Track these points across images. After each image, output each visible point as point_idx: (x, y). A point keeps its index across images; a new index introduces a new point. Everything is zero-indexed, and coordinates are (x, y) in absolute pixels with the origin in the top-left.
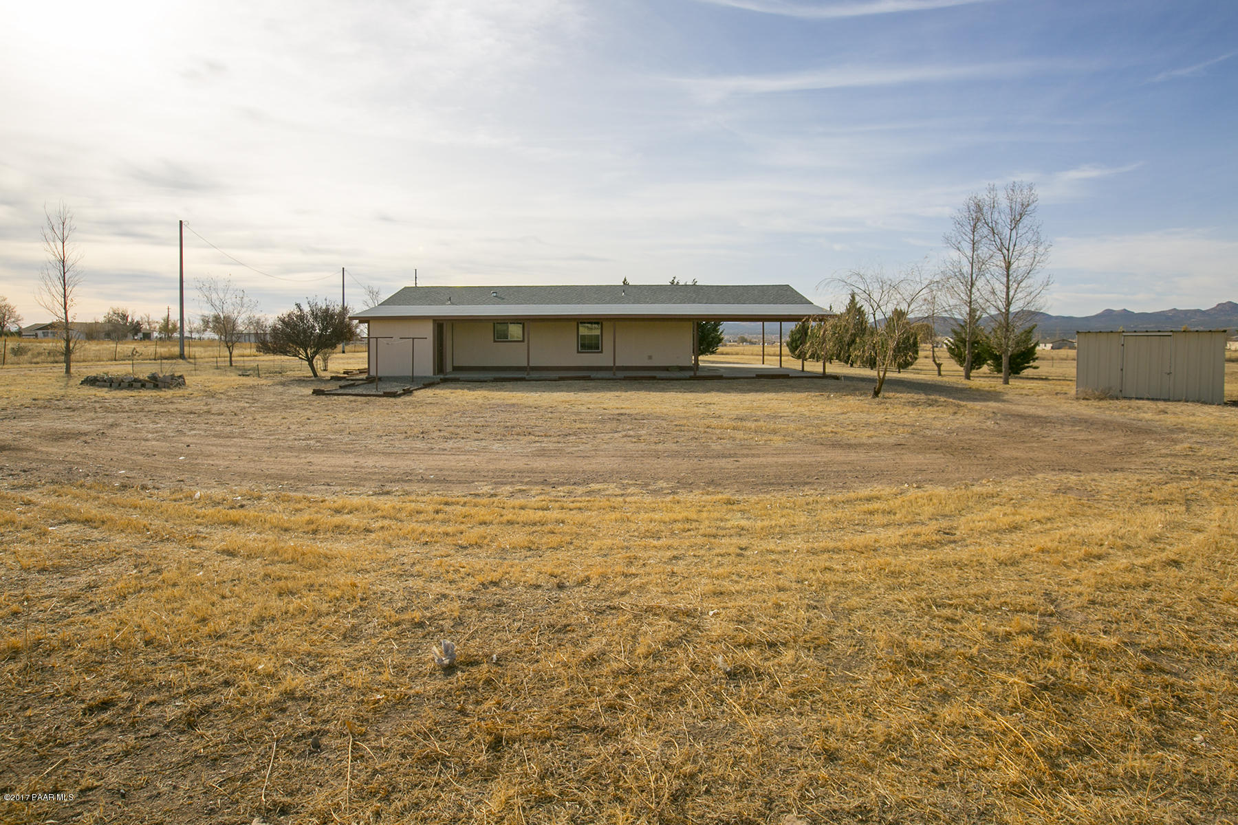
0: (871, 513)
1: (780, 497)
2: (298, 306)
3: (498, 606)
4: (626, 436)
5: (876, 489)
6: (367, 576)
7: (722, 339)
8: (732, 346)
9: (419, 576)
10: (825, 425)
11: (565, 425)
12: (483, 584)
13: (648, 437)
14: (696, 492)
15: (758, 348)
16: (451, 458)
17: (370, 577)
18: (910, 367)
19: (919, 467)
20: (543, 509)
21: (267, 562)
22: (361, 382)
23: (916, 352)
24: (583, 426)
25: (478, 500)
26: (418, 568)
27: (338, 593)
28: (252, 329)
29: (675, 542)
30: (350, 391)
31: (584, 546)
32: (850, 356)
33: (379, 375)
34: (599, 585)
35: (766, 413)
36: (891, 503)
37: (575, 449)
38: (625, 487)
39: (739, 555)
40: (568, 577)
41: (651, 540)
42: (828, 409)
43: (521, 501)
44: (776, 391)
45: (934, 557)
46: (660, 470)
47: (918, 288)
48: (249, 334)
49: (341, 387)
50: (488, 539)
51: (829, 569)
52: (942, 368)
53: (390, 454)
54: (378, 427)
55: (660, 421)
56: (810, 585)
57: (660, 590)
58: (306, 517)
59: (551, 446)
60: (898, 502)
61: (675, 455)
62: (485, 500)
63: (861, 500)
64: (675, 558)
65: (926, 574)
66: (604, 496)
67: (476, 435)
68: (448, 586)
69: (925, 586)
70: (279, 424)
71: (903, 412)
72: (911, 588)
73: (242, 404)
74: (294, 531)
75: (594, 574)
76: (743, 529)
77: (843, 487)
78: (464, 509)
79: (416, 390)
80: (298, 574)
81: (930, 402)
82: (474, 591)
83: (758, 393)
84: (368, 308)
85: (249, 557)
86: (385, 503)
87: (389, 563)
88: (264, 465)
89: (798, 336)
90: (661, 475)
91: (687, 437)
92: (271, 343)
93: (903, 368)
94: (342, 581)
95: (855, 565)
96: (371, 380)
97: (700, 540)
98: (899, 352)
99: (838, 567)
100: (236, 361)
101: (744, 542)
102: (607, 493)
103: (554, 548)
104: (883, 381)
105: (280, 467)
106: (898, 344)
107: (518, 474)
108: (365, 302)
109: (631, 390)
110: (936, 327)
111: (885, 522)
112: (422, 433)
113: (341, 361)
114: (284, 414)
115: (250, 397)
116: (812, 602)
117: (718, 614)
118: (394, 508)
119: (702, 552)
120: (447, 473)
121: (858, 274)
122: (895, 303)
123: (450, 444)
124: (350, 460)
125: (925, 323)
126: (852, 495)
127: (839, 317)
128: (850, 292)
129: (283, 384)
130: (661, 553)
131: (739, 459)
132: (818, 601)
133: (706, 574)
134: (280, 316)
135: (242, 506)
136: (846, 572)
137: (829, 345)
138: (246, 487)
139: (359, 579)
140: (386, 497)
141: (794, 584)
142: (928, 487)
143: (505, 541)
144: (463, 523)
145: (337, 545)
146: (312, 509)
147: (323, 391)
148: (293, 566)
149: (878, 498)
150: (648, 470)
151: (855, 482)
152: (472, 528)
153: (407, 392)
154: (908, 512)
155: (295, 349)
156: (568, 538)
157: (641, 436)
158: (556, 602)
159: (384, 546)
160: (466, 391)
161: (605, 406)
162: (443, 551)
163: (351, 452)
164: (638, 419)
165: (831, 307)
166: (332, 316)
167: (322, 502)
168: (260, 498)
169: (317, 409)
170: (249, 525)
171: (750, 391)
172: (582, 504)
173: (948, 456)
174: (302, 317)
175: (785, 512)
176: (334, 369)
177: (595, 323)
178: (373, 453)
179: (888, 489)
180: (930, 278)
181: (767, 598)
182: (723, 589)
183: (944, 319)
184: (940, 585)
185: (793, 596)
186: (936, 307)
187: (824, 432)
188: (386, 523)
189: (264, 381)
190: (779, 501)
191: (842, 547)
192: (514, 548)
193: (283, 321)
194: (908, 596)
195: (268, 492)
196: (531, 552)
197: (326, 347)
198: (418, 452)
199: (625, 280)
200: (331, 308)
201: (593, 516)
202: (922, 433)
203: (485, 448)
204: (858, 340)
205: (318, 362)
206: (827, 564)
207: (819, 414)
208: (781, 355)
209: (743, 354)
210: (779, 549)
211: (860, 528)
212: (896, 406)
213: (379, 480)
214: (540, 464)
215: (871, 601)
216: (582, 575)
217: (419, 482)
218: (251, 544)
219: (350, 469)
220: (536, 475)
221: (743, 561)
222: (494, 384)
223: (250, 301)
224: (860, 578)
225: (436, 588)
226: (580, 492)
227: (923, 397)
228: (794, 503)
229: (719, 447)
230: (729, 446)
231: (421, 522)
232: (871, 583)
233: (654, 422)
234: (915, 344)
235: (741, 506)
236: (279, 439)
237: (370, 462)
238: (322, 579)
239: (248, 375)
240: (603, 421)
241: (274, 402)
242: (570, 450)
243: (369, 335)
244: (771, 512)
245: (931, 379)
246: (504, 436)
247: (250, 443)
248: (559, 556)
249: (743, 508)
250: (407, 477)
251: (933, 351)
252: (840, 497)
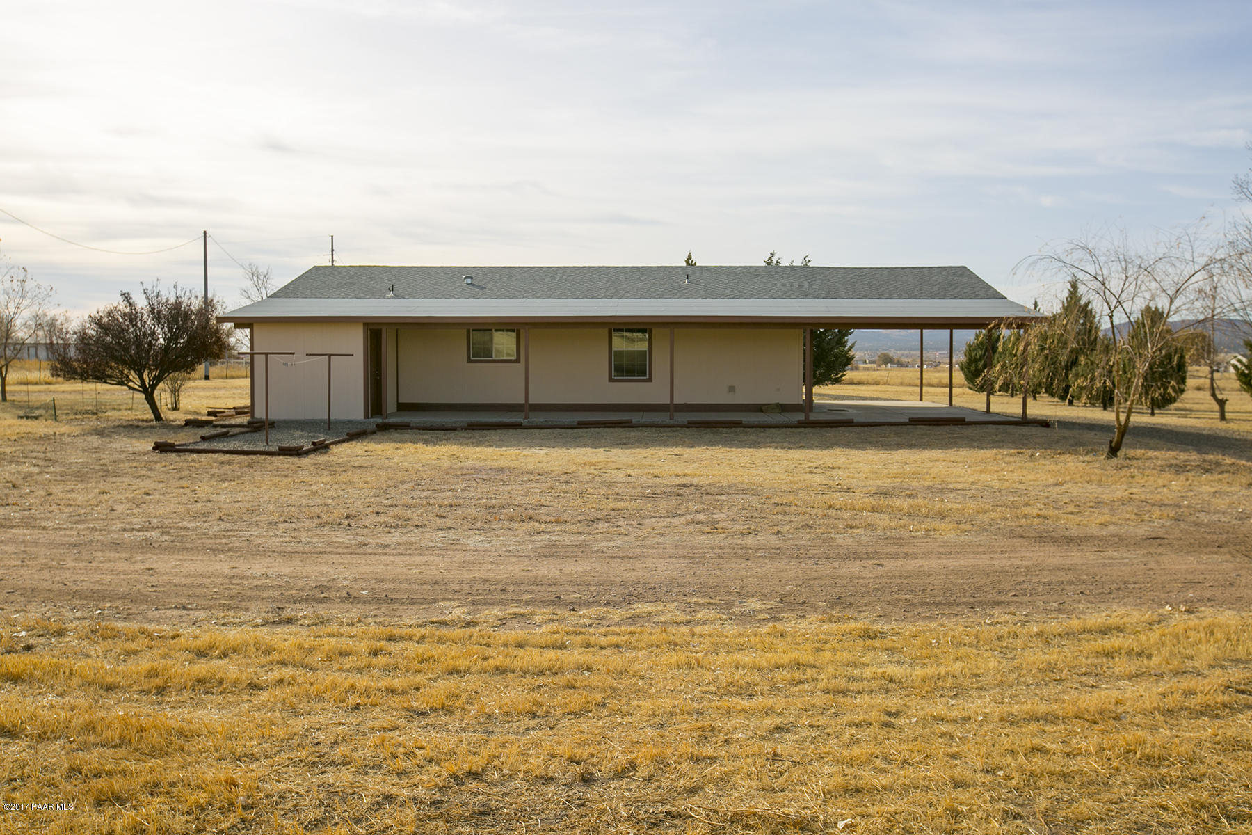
0: (1109, 654)
1: (955, 626)
2: (126, 297)
3: (481, 814)
4: (692, 522)
5: (1114, 613)
6: (254, 766)
7: (852, 358)
8: (867, 369)
9: (345, 764)
10: (1027, 505)
11: (590, 504)
12: (455, 777)
13: (729, 524)
14: (812, 617)
15: (912, 374)
16: (398, 559)
17: (260, 768)
18: (1173, 406)
19: (1189, 577)
20: (555, 647)
21: (74, 746)
22: (238, 430)
23: (1183, 380)
24: (621, 505)
25: (445, 631)
26: (343, 749)
27: (203, 798)
28: (41, 336)
29: (778, 703)
30: (220, 446)
31: (625, 709)
32: (1068, 387)
33: (272, 417)
34: (651, 776)
35: (927, 484)
36: (1143, 638)
37: (606, 544)
38: (692, 609)
39: (885, 725)
40: (599, 763)
41: (738, 699)
42: (1031, 477)
43: (515, 633)
44: (944, 446)
45: (1220, 732)
46: (750, 580)
47: (1188, 270)
48: (36, 345)
49: (204, 439)
50: (463, 699)
51: (1039, 750)
52: (1227, 407)
53: (291, 554)
54: (271, 508)
55: (749, 498)
56: (1008, 778)
57: (754, 784)
58: (145, 664)
59: (568, 539)
60: (1155, 636)
61: (774, 554)
62: (458, 632)
63: (1090, 631)
64: (778, 729)
65: (1207, 761)
66: (657, 623)
67: (439, 520)
68: (396, 780)
69: (1207, 781)
70: (94, 502)
71: (1160, 482)
72: (1183, 785)
73: (27, 468)
74: (124, 689)
75: (643, 756)
76: (891, 681)
77: (1059, 610)
78: (422, 649)
79: (335, 443)
80: (131, 765)
81: (1206, 465)
82: (440, 789)
83: (914, 451)
84: (249, 303)
85: (42, 737)
86: (285, 639)
87: (295, 742)
88: (68, 574)
89: (980, 353)
90: (753, 589)
91: (793, 525)
92: (78, 360)
93: (1159, 407)
94: (210, 776)
95: (1083, 744)
96: (256, 427)
97: (820, 699)
98: (1153, 379)
99: (1054, 746)
100: (13, 393)
101: (893, 702)
102: (663, 618)
103: (575, 714)
104: (1124, 430)
105: (97, 577)
106: (1151, 368)
107: (512, 588)
108: (245, 292)
109: (699, 445)
110: (1217, 337)
111: (1133, 669)
112: (348, 517)
113: (202, 394)
114: (102, 486)
115: (41, 455)
116: (1011, 806)
117: (852, 825)
118: (300, 647)
119: (823, 720)
120: (391, 586)
121: (1085, 248)
122: (1148, 296)
123: (395, 537)
124: (222, 565)
125: (1199, 330)
126: (1075, 623)
127: (1051, 321)
128: (1069, 278)
129: (100, 433)
130: (753, 722)
131: (883, 562)
132: (1021, 805)
133: (830, 758)
134: (94, 313)
135: (28, 648)
136: (1068, 755)
137: (1033, 369)
138: (35, 614)
139: (240, 772)
140: (286, 629)
141: (980, 775)
142: (1207, 611)
143: (492, 702)
144: (419, 672)
145: (200, 712)
146: (155, 651)
147: (172, 445)
148: (122, 752)
149: (1120, 629)
150: (730, 579)
151: (1079, 602)
152: (435, 680)
153: (320, 448)
154: (1172, 654)
155: (122, 373)
156: (598, 697)
157: (718, 522)
158: (579, 806)
159: (285, 714)
160: (420, 445)
161: (657, 472)
162: (385, 720)
163: (223, 551)
164: (713, 494)
165: (1036, 303)
166: (187, 316)
167: (173, 638)
168: (60, 633)
169: (162, 477)
170: (41, 681)
171: (899, 446)
172: (621, 638)
173: (1240, 558)
174: (132, 317)
175: (962, 651)
176: (190, 408)
177: (639, 331)
178: (261, 552)
179: (1136, 614)
180: (1210, 254)
181: (935, 799)
182: (861, 784)
183: (1232, 323)
184: (1233, 781)
185: (980, 795)
186: (1218, 303)
187: (1025, 516)
188: (287, 672)
189: (64, 429)
190: (951, 633)
191: (1060, 713)
192: (507, 714)
193: (99, 323)
194: (1178, 799)
195: (75, 621)
196: (536, 721)
197: (177, 367)
198: (340, 550)
199: (690, 257)
200: (185, 301)
201: (639, 659)
202: (1193, 518)
203: (454, 543)
204: (1082, 360)
205: (163, 395)
206: (1036, 741)
207: (1017, 485)
208: (951, 386)
209: (886, 384)
210: (954, 714)
211: (1091, 681)
212: (1147, 472)
213: (274, 600)
214: (548, 569)
215: (1112, 807)
216: (623, 760)
217: (343, 601)
218: (46, 715)
219: (221, 580)
220: (543, 588)
221: (893, 734)
222: (469, 434)
223: (39, 287)
224: (1092, 766)
225: (375, 784)
226: (616, 618)
227: (1193, 457)
228: (976, 636)
229: (849, 541)
230: (865, 539)
231: (348, 671)
232: (1111, 775)
233: (740, 498)
234: (1181, 367)
235: (887, 642)
236: (95, 529)
237: (257, 568)
238: (175, 773)
239: (36, 418)
240: (653, 497)
241: (84, 465)
242: (598, 546)
243: (252, 347)
244: (938, 652)
245: (1208, 426)
246: (488, 522)
247: (42, 537)
248: (584, 727)
249: (890, 644)
250: (320, 594)
251: (1212, 379)
252: (1053, 626)
